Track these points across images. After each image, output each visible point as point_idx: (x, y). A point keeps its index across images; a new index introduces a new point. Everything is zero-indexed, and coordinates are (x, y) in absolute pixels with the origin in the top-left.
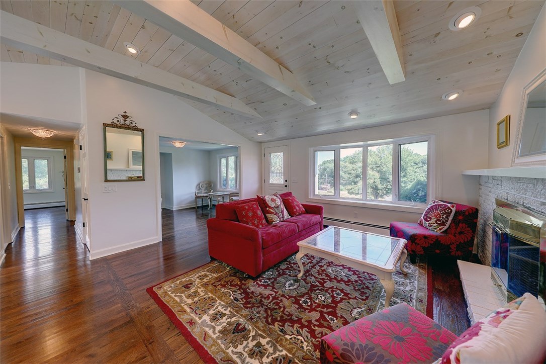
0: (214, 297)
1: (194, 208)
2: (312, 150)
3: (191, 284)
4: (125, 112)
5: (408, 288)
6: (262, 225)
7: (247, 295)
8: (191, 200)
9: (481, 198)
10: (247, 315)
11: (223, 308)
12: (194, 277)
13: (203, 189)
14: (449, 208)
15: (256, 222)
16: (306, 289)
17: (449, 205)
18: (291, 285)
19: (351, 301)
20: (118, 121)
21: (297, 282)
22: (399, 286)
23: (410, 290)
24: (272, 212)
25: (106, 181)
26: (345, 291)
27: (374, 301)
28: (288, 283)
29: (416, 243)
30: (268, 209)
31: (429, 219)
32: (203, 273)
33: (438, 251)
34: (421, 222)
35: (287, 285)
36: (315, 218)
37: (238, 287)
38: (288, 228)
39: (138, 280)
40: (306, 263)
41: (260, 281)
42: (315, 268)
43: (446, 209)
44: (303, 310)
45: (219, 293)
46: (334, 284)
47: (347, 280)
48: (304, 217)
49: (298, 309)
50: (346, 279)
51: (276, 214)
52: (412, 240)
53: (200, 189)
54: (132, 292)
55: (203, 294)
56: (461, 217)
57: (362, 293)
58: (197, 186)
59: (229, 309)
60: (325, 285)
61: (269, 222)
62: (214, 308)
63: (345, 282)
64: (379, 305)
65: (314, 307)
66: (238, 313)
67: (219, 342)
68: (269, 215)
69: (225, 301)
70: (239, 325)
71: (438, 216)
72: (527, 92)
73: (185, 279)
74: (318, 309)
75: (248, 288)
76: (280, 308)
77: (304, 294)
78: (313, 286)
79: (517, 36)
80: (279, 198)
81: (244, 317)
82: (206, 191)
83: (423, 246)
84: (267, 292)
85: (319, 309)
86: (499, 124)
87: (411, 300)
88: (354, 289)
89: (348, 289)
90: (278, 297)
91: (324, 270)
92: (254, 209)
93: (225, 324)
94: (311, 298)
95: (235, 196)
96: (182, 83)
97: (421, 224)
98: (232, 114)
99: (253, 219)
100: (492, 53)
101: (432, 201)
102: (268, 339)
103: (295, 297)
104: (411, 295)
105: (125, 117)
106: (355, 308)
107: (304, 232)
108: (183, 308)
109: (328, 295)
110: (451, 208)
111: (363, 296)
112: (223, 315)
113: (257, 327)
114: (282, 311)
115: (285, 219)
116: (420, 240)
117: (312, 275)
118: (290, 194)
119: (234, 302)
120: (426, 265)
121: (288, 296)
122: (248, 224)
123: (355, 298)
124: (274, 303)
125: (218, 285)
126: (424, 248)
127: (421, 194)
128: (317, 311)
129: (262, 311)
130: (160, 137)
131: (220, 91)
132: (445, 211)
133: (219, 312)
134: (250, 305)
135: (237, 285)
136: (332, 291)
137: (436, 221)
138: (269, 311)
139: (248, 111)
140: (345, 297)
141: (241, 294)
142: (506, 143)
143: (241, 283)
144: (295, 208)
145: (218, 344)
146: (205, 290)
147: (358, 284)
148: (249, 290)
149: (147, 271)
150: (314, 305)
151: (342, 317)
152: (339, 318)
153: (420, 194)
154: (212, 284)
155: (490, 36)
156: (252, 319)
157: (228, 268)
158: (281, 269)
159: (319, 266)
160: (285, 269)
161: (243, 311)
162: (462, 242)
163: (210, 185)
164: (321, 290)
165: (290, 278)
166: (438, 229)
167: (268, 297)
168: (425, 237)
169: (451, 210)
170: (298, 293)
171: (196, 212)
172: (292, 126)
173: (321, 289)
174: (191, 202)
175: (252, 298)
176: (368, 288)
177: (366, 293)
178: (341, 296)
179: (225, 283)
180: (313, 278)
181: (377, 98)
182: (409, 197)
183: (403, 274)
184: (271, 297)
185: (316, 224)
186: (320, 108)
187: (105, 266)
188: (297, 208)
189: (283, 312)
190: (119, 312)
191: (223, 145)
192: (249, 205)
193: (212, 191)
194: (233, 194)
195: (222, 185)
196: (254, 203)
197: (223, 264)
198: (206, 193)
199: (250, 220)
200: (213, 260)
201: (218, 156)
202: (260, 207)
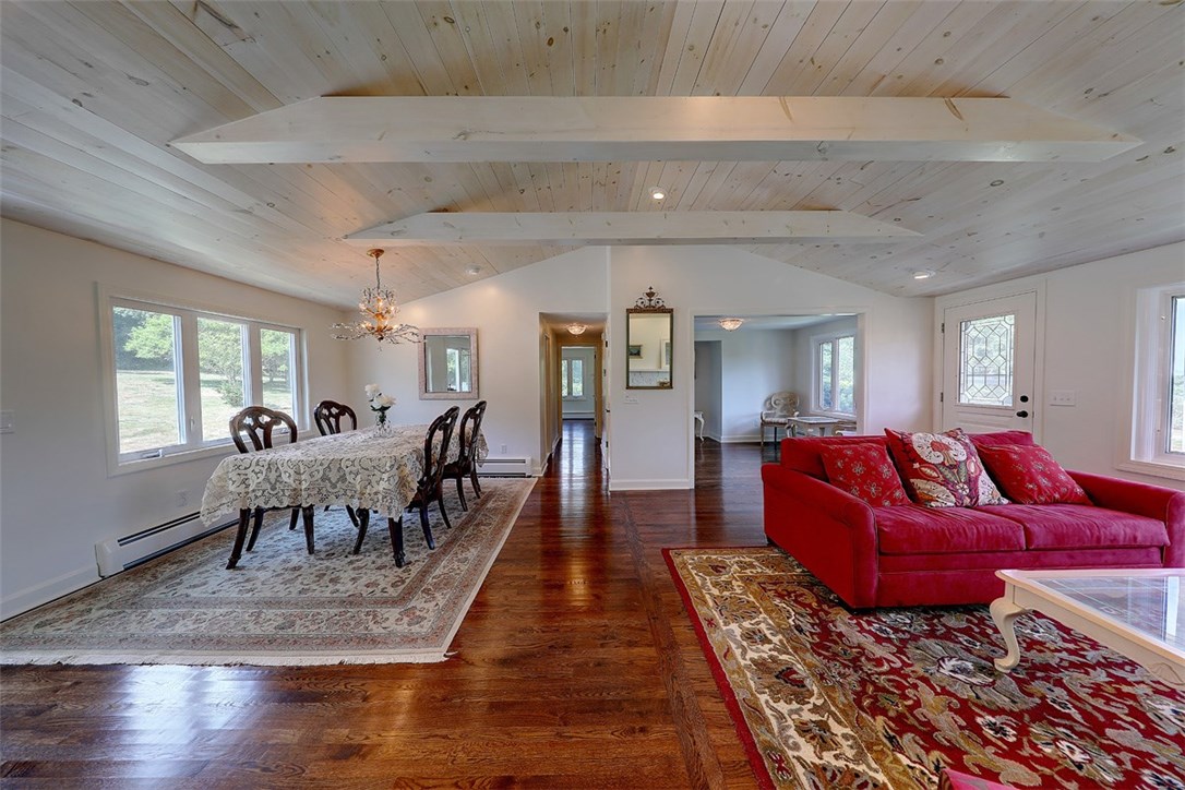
0: (758, 605)
1: (759, 444)
3: (724, 568)
4: (651, 289)
6: (894, 502)
7: (827, 633)
8: (753, 427)
10: (816, 666)
11: (768, 629)
12: (732, 560)
13: (779, 408)
15: (873, 489)
16: (1015, 702)
18: (963, 670)
20: (643, 303)
21: (989, 675)
24: (930, 476)
25: (628, 387)
28: (953, 662)
30: (916, 465)
32: (748, 559)
35: (947, 666)
36: (1130, 527)
37: (810, 611)
38: (982, 528)
39: (654, 533)
41: (869, 623)
42: (1087, 673)
44: (980, 741)
45: (767, 603)
46: (1164, 752)
48: (1070, 514)
49: (961, 728)
51: (945, 483)
53: (771, 408)
55: (740, 592)
58: (766, 401)
59: (780, 637)
60: (1111, 732)
61: (916, 499)
62: (753, 622)
65: (1025, 754)
66: (795, 652)
67: (749, 675)
68: (918, 483)
69: (777, 620)
70: (791, 671)
73: (716, 557)
74: (1038, 767)
75: (833, 622)
76: (905, 697)
77: (1003, 711)
78: (1048, 710)
80: (965, 445)
81: (810, 666)
82: (785, 413)
84: (879, 651)
85: (1043, 770)
90: (909, 676)
91: (1131, 696)
92: (871, 459)
93: (765, 656)
94: (1023, 731)
95: (848, 429)
96: (725, 221)
98: (836, 247)
99: (865, 482)
102: (848, 731)
103: (963, 701)
105: (650, 295)
107: (1058, 557)
108: (704, 597)
109: (1111, 762)
112: (765, 640)
113: (829, 697)
114: (907, 706)
115: (980, 503)
117: (1060, 685)
118: (1022, 439)
119: (792, 631)
121: (942, 687)
122: (849, 491)
124: (890, 681)
125: (770, 590)
128: (1034, 769)
129: (852, 678)
130: (695, 317)
131: (802, 209)
133: (760, 632)
134: (826, 654)
135: (810, 606)
136: (1138, 764)
138: (871, 688)
139: (876, 229)
141: (813, 625)
143: (819, 605)
144: (1035, 481)
145: (745, 675)
146: (744, 588)
148: (835, 627)
150: (1030, 750)
154: (759, 583)
156: (822, 677)
157: (799, 570)
158: (944, 625)
159: (1111, 675)
160: (956, 630)
161: (809, 655)
163: (793, 401)
164: (1079, 734)
165: (965, 654)
167: (879, 662)
170: (979, 698)
171: (762, 451)
173: (1085, 733)
174: (753, 432)
175: (836, 643)
179: (785, 593)
180: (1060, 691)
184: (886, 664)
185: (1133, 547)
186: (1169, 151)
188: (1046, 482)
189: (910, 708)
190: (628, 564)
191: (826, 314)
192: (856, 448)
193: (797, 413)
194: (843, 423)
195: (822, 402)
196: (874, 445)
197: (791, 559)
198: (784, 416)
199: (856, 484)
200: (771, 544)
201: (813, 339)
202: (892, 459)
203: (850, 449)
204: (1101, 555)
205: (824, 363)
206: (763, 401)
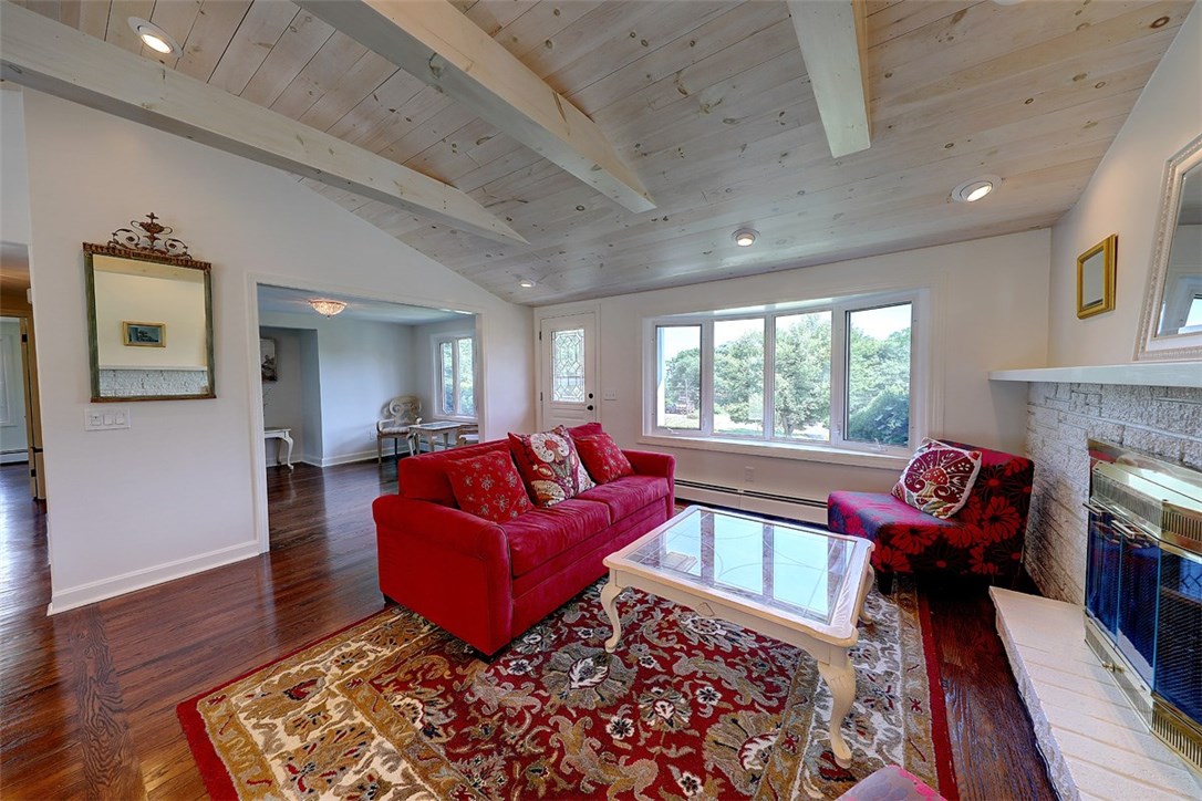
0: (368, 724)
1: (375, 461)
2: (649, 323)
3: (313, 682)
4: (152, 217)
5: (880, 668)
6: (519, 509)
7: (463, 712)
8: (367, 441)
9: (1032, 435)
10: (453, 783)
11: (385, 762)
12: (327, 661)
13: (399, 415)
14: (967, 461)
15: (502, 502)
16: (624, 683)
17: (967, 453)
18: (588, 672)
19: (742, 716)
20: (131, 239)
21: (604, 663)
22: (859, 663)
23: (886, 672)
24: (546, 475)
26: (726, 685)
27: (798, 714)
28: (580, 666)
29: (891, 547)
30: (535, 467)
31: (918, 486)
32: (354, 646)
33: (942, 564)
34: (899, 491)
35: (576, 676)
36: (657, 486)
37: (441, 689)
38: (586, 517)
39: (164, 675)
40: (630, 603)
41: (506, 665)
42: (652, 617)
43: (960, 462)
44: (613, 758)
45: (383, 713)
46: (698, 664)
47: (730, 649)
48: (628, 485)
49: (598, 752)
50: (727, 646)
51: (558, 479)
52: (884, 537)
53: (390, 415)
54: (131, 718)
55: (337, 717)
56: (994, 483)
57: (771, 689)
58: (382, 411)
59: (404, 764)
60: (675, 667)
61: (538, 501)
62: (361, 763)
63: (725, 655)
64: (814, 724)
65: (642, 743)
66: (426, 779)
68: (539, 485)
69: (398, 736)
71: (941, 479)
72: (1179, 170)
73: (298, 668)
74: (652, 750)
75: (469, 689)
76: (549, 751)
77: (621, 701)
78: (645, 673)
79: (1154, 26)
80: (567, 440)
81: (443, 790)
82: (406, 420)
83: (909, 552)
84: (518, 700)
85: (656, 750)
86: (1082, 260)
87: (891, 705)
88: (749, 677)
89: (733, 678)
90: (549, 716)
91: (674, 623)
92: (498, 468)
94: (635, 714)
95: (471, 432)
96: (298, 137)
97: (899, 498)
98: (453, 232)
99: (494, 496)
100: (1084, 76)
101: (925, 441)
103: (593, 714)
104: (890, 687)
105: (152, 229)
106: (751, 741)
107: (627, 523)
108: (268, 768)
109: (683, 701)
110: (972, 460)
111: (770, 699)
112: (380, 789)
114: (553, 765)
115: (580, 491)
116: (902, 538)
117: (644, 640)
118: (595, 428)
119: (419, 741)
120: (913, 597)
121: (576, 709)
123: (750, 707)
124: (533, 738)
125: (387, 685)
126: (910, 557)
127: (893, 424)
128: (650, 756)
129: (497, 768)
130: (258, 284)
131: (414, 167)
132: (957, 468)
133: (371, 778)
134: (464, 750)
135: (441, 680)
136: (694, 687)
137: (936, 491)
138: (518, 766)
139: (491, 223)
140: (725, 705)
141: (445, 710)
142: (1107, 304)
143: (453, 673)
144: (607, 463)
146: (346, 703)
147: (757, 660)
148: (472, 695)
149: (199, 646)
150: (644, 735)
151: (717, 773)
152: (709, 778)
153: (891, 425)
154: (371, 682)
155: (1088, 25)
156: (463, 796)
157: (428, 627)
158: (566, 625)
159: (663, 610)
160: (574, 625)
161: (444, 770)
162: (998, 541)
163: (415, 406)
164: (662, 686)
165: (585, 650)
166: (941, 509)
167: (520, 718)
168: (914, 530)
169: (972, 464)
170: (603, 699)
171: (380, 468)
172: (602, 265)
173: (666, 682)
174: (369, 447)
175: (474, 721)
176: (782, 671)
177: (778, 689)
178: (714, 703)
179: (409, 677)
180: (644, 647)
181: (802, 193)
182: (867, 433)
183: (865, 625)
184: (528, 715)
185: (657, 501)
186: (665, 219)
187: (85, 633)
188: (612, 462)
189: (556, 765)
191: (445, 312)
192: (483, 459)
193: (419, 420)
194: (466, 426)
195: (445, 405)
196: (500, 452)
197: (415, 616)
198: (406, 425)
199: (486, 501)
200: (390, 603)
201: (433, 338)
202: (516, 465)
203: (477, 461)
204: (644, 512)
205: (446, 365)
206: (380, 408)
